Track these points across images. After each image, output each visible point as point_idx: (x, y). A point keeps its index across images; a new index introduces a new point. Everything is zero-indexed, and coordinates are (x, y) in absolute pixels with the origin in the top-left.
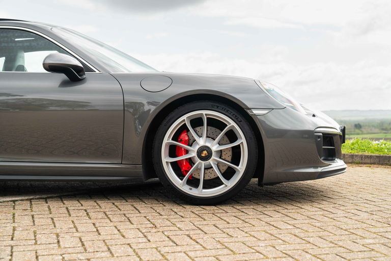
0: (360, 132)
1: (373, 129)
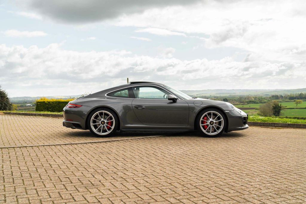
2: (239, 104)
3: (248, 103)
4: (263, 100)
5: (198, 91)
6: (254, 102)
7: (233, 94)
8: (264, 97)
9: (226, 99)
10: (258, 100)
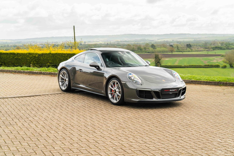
0: (190, 50)
1: (200, 48)
2: (203, 50)
3: (214, 50)
4: (231, 46)
5: (159, 35)
6: (220, 48)
7: (198, 39)
8: (232, 42)
9: (189, 44)
10: (225, 46)
